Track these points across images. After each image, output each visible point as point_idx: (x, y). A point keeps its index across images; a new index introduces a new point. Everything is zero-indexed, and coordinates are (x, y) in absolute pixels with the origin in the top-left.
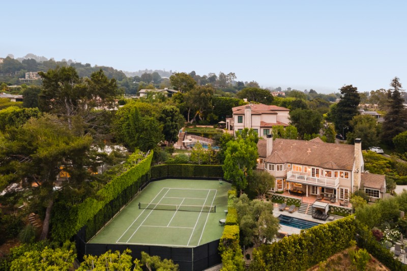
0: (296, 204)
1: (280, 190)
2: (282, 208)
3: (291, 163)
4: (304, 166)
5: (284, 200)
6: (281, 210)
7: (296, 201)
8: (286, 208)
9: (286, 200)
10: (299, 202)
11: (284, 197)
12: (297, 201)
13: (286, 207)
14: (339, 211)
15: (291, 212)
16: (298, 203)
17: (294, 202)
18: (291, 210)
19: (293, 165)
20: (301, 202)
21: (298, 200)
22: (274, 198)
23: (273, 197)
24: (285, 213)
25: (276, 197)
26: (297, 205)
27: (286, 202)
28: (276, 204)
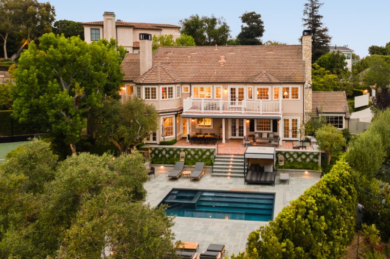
0: (206, 160)
1: (169, 138)
2: (176, 174)
3: (190, 84)
4: (215, 86)
5: (178, 156)
6: (174, 179)
7: (204, 154)
8: (185, 173)
9: (183, 154)
10: (212, 154)
11: (179, 150)
12: (208, 153)
13: (184, 169)
14: (295, 160)
15: (196, 180)
16: (208, 158)
17: (200, 157)
18: (196, 174)
19: (193, 86)
20: (215, 154)
21: (208, 150)
22: (157, 155)
23: (153, 152)
24: (183, 184)
25: (160, 151)
26: (209, 161)
27: (183, 160)
28: (162, 167)
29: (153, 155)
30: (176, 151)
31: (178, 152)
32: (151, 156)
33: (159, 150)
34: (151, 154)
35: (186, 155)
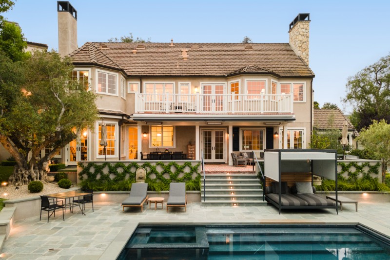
3: (141, 78)
4: (180, 82)
8: (153, 199)
9: (141, 172)
17: (175, 176)
19: (145, 83)
20: (199, 171)
23: (86, 171)
25: (99, 170)
27: (143, 183)
28: (103, 195)
29: (85, 176)
30: (129, 168)
31: (133, 170)
32: (81, 179)
33: (96, 167)
34: (81, 174)
35: (148, 175)
